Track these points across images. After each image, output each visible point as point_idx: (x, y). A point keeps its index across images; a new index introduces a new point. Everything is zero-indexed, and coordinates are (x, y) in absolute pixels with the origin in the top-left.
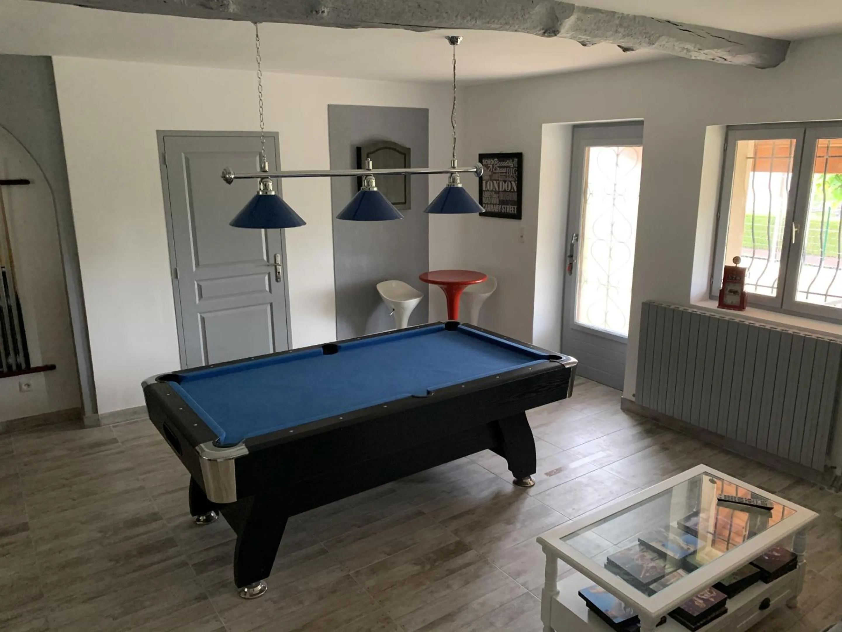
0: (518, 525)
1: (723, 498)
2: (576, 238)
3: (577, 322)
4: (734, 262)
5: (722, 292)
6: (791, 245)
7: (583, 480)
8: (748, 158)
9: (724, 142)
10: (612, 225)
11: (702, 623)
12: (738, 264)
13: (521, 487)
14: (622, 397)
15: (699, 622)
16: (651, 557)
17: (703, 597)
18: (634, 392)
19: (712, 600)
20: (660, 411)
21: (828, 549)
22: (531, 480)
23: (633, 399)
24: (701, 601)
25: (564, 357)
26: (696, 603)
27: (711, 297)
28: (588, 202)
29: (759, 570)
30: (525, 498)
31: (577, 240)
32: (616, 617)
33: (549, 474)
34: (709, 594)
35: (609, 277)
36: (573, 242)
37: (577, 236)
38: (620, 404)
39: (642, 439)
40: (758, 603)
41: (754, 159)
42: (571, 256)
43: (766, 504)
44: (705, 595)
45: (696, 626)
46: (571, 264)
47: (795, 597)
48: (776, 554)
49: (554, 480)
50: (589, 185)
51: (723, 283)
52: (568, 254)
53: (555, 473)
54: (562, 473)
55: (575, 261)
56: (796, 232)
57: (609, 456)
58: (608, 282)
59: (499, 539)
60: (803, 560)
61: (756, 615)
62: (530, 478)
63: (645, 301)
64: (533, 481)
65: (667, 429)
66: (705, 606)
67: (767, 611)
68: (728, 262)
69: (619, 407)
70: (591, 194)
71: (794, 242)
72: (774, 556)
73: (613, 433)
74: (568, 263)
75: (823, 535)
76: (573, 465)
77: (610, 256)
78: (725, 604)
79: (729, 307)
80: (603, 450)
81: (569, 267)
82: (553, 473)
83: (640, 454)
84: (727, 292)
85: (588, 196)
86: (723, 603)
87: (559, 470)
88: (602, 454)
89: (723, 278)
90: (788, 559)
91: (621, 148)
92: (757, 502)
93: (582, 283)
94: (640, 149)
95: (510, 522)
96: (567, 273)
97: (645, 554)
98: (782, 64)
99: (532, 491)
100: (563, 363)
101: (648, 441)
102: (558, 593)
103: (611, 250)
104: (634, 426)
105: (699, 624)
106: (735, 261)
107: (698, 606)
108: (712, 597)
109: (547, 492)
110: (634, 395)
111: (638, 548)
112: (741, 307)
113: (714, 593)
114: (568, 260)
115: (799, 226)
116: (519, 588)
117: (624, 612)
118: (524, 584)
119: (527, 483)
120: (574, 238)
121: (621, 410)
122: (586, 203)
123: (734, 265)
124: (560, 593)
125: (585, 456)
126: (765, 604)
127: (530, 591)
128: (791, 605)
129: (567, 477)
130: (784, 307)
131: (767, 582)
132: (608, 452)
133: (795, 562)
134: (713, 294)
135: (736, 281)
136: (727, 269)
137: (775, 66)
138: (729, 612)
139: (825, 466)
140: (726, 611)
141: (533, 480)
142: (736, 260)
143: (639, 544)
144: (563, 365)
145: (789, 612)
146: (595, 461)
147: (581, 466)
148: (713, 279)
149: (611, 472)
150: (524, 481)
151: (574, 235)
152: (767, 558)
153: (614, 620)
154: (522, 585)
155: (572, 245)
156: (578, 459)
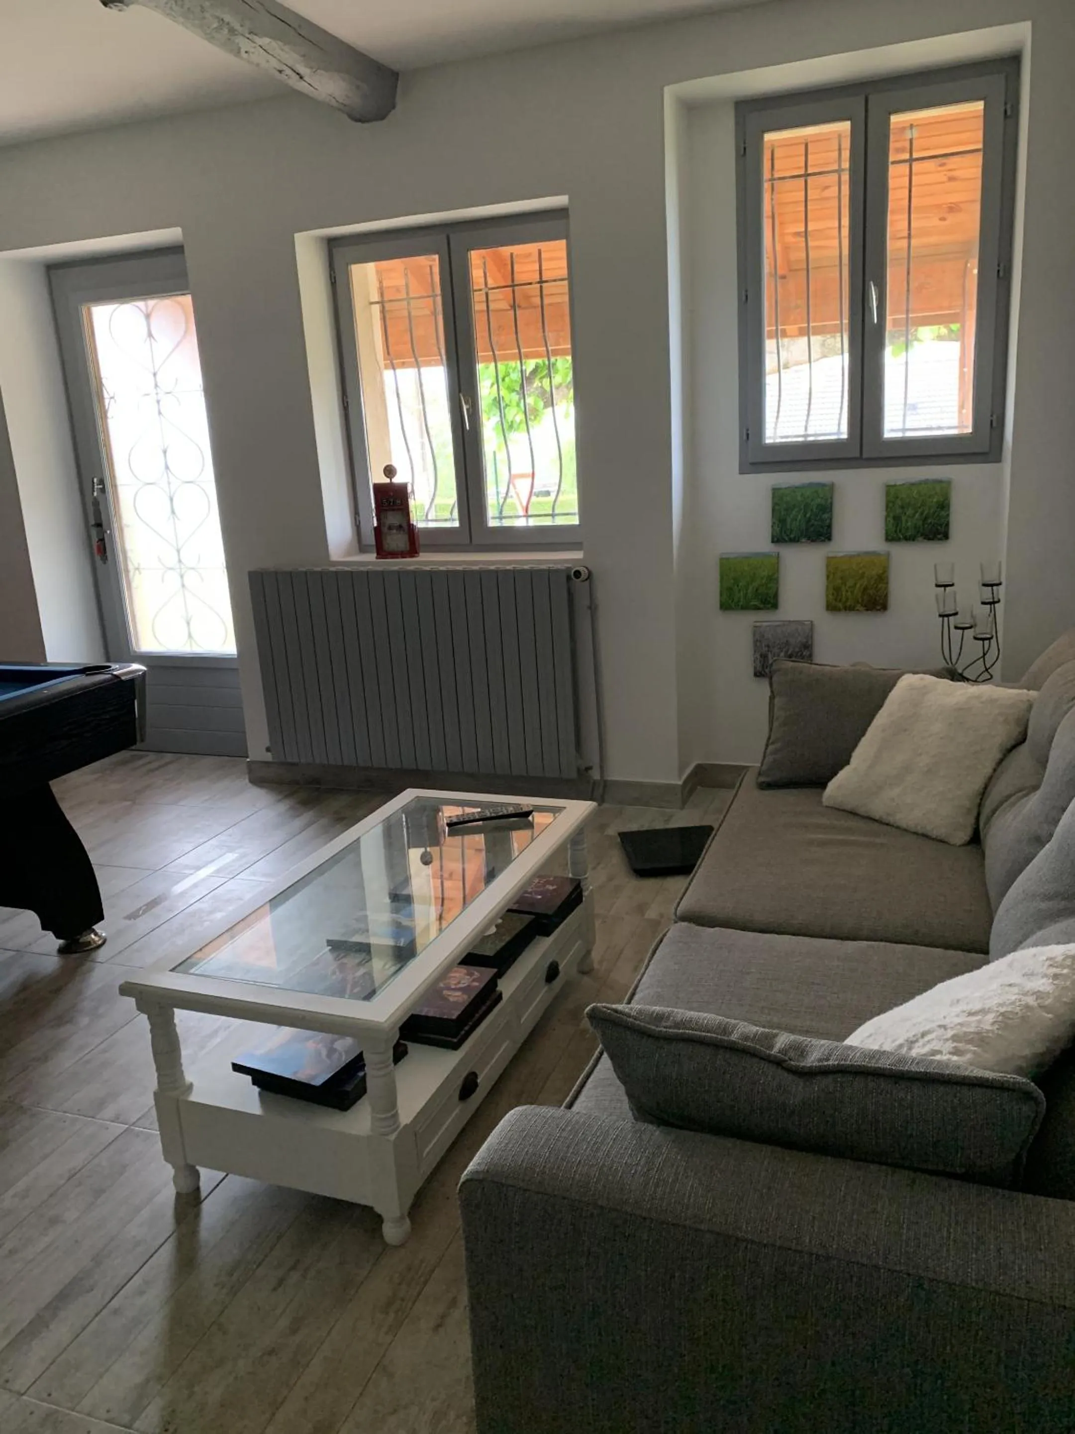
0: (84, 1021)
1: (455, 820)
2: (101, 486)
3: (136, 650)
4: (386, 475)
5: (378, 531)
6: (465, 432)
7: (204, 905)
8: (372, 303)
9: (328, 269)
10: (165, 452)
11: (466, 1028)
12: (394, 476)
13: (77, 955)
14: (248, 760)
15: (462, 1030)
16: (357, 961)
17: (461, 985)
18: (268, 744)
19: (476, 984)
20: (318, 761)
21: (610, 879)
22: (96, 934)
23: (269, 757)
24: (458, 993)
25: (114, 666)
26: (451, 999)
27: (362, 548)
28: (109, 415)
29: (533, 917)
30: (91, 970)
31: (103, 490)
32: (314, 1077)
33: (133, 916)
34: (468, 977)
35: (178, 551)
36: (95, 494)
37: (101, 482)
38: (247, 776)
39: (298, 816)
40: (543, 973)
41: (380, 305)
42: (99, 525)
43: (522, 809)
44: (462, 982)
45: (459, 1037)
46: (102, 540)
47: (589, 952)
48: (551, 888)
49: (143, 924)
50: (104, 381)
51: (377, 515)
52: (92, 522)
53: (145, 912)
54: (159, 907)
55: (108, 532)
56: (468, 410)
57: (243, 856)
58: (180, 561)
59: (45, 1058)
60: (589, 888)
61: (543, 995)
62: (94, 931)
63: (252, 569)
64: (100, 937)
65: (337, 790)
66: (465, 997)
67: (558, 983)
68: (377, 477)
69: (247, 781)
70: (112, 398)
71: (468, 428)
72: (548, 890)
73: (243, 820)
74: (95, 539)
75: (599, 864)
76: (178, 889)
77: (173, 512)
78: (496, 986)
79: (393, 555)
80: (231, 850)
81: (99, 548)
82: (141, 912)
83: (299, 837)
84: (385, 529)
85: (107, 402)
86: (491, 986)
87: (153, 904)
88: (230, 857)
89: (373, 506)
90: (568, 889)
91: (151, 303)
92: (507, 810)
93: (131, 574)
94: (187, 300)
95: (62, 1020)
96: (98, 558)
97: (345, 960)
98: (393, 112)
99: (102, 954)
100: (115, 673)
101: (308, 816)
102: (190, 1087)
103: (171, 500)
104: (280, 801)
105: (463, 1032)
106: (387, 473)
107: (455, 1003)
108: (474, 980)
109: (136, 945)
110: (268, 750)
111: (330, 957)
112: (413, 551)
113: (476, 973)
114: (94, 532)
115: (470, 401)
116: (107, 1128)
117: (328, 1062)
118: (116, 1119)
119: (89, 943)
120: (96, 487)
121: (250, 785)
122: (106, 417)
123: (387, 481)
124: (194, 1088)
125: (198, 868)
126: (552, 973)
127: (133, 1124)
128: (585, 969)
129: (170, 910)
130: (475, 541)
131: (548, 934)
132: (241, 850)
133: (579, 891)
134: (364, 542)
135: (395, 507)
136: (378, 488)
137: (382, 117)
138: (505, 997)
139: (579, 770)
140: (500, 997)
141: (99, 934)
142: (389, 471)
143: (330, 950)
144: (116, 677)
145: (586, 980)
146: (218, 871)
147: (195, 886)
148: (359, 516)
149: (253, 878)
150: (81, 940)
151: (95, 480)
152: (539, 897)
153: (314, 1083)
154: (113, 1121)
155: (96, 503)
156: (186, 876)
